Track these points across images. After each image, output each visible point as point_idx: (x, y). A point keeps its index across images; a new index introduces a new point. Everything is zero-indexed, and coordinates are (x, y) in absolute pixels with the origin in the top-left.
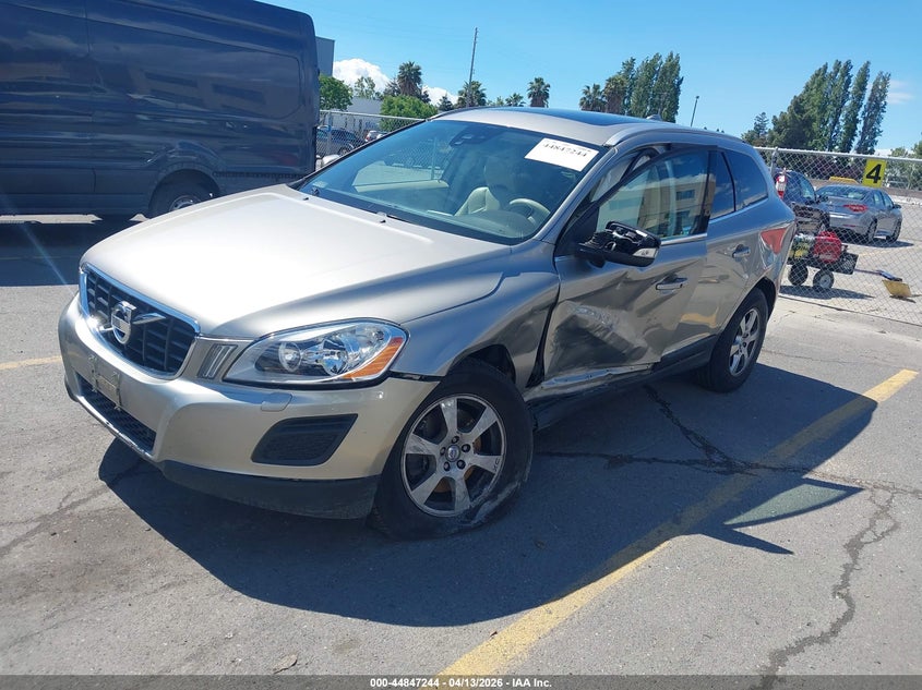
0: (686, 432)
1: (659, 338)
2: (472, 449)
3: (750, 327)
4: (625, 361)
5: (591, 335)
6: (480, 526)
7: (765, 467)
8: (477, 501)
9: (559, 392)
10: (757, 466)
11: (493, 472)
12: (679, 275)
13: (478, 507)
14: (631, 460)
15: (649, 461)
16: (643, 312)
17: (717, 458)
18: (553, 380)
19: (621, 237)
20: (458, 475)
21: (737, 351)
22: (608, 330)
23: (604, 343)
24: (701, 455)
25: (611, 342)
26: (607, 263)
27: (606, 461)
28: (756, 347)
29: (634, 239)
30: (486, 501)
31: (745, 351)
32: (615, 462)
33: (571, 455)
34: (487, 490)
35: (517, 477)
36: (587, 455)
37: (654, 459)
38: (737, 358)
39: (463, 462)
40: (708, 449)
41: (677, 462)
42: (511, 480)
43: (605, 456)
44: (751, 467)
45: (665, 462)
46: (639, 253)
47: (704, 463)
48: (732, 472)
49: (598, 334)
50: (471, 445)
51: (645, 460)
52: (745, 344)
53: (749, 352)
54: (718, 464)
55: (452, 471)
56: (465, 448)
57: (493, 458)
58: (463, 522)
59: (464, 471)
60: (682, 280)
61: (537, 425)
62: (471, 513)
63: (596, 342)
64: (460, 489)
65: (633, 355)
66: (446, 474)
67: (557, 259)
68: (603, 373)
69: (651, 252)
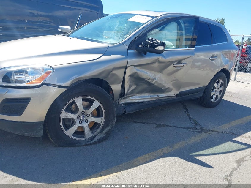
0: (190, 119)
1: (178, 85)
2: (91, 116)
3: (219, 86)
4: (164, 92)
5: (146, 81)
6: (95, 143)
7: (215, 131)
8: (95, 134)
9: (137, 101)
10: (212, 131)
11: (101, 123)
12: (183, 61)
13: (95, 136)
14: (165, 125)
15: (171, 127)
16: (170, 74)
17: (198, 127)
18: (134, 97)
19: (152, 43)
20: (85, 125)
21: (214, 94)
22: (153, 79)
23: (153, 84)
24: (192, 126)
25: (156, 84)
26: (148, 53)
27: (156, 125)
28: (222, 93)
29: (156, 43)
30: (99, 133)
31: (218, 94)
32: (159, 126)
33: (143, 123)
34: (99, 130)
35: (110, 124)
36: (150, 123)
37: (174, 126)
38: (214, 97)
39: (87, 120)
40: (196, 124)
41: (182, 128)
42: (108, 126)
43: (155, 124)
44: (209, 131)
45: (178, 127)
46: (157, 48)
47: (192, 128)
48: (201, 132)
49: (149, 81)
50: (90, 114)
51: (170, 126)
52: (218, 92)
53: (220, 94)
54: (198, 129)
55: (82, 124)
56: (88, 115)
57: (100, 118)
58: (88, 142)
59: (88, 123)
60: (184, 63)
61: (125, 111)
62: (92, 138)
63: (149, 84)
64: (87, 130)
65: (167, 90)
66: (80, 125)
67: (128, 51)
68: (156, 96)
69: (162, 48)
